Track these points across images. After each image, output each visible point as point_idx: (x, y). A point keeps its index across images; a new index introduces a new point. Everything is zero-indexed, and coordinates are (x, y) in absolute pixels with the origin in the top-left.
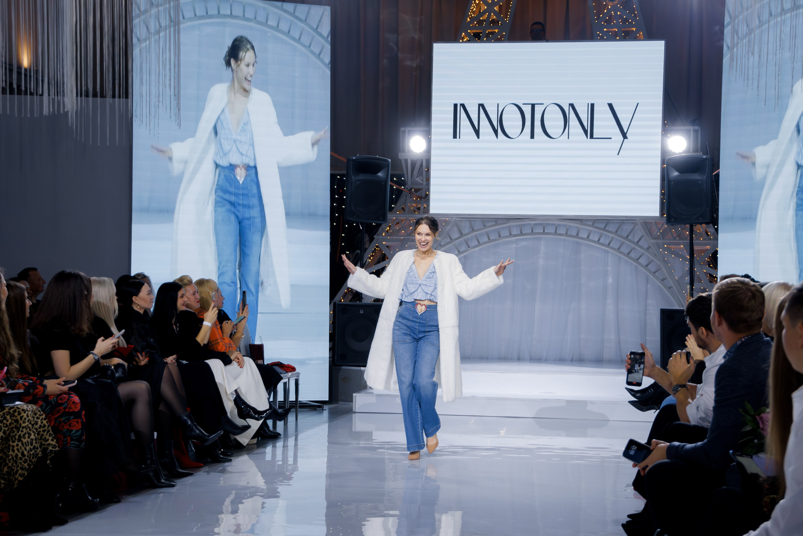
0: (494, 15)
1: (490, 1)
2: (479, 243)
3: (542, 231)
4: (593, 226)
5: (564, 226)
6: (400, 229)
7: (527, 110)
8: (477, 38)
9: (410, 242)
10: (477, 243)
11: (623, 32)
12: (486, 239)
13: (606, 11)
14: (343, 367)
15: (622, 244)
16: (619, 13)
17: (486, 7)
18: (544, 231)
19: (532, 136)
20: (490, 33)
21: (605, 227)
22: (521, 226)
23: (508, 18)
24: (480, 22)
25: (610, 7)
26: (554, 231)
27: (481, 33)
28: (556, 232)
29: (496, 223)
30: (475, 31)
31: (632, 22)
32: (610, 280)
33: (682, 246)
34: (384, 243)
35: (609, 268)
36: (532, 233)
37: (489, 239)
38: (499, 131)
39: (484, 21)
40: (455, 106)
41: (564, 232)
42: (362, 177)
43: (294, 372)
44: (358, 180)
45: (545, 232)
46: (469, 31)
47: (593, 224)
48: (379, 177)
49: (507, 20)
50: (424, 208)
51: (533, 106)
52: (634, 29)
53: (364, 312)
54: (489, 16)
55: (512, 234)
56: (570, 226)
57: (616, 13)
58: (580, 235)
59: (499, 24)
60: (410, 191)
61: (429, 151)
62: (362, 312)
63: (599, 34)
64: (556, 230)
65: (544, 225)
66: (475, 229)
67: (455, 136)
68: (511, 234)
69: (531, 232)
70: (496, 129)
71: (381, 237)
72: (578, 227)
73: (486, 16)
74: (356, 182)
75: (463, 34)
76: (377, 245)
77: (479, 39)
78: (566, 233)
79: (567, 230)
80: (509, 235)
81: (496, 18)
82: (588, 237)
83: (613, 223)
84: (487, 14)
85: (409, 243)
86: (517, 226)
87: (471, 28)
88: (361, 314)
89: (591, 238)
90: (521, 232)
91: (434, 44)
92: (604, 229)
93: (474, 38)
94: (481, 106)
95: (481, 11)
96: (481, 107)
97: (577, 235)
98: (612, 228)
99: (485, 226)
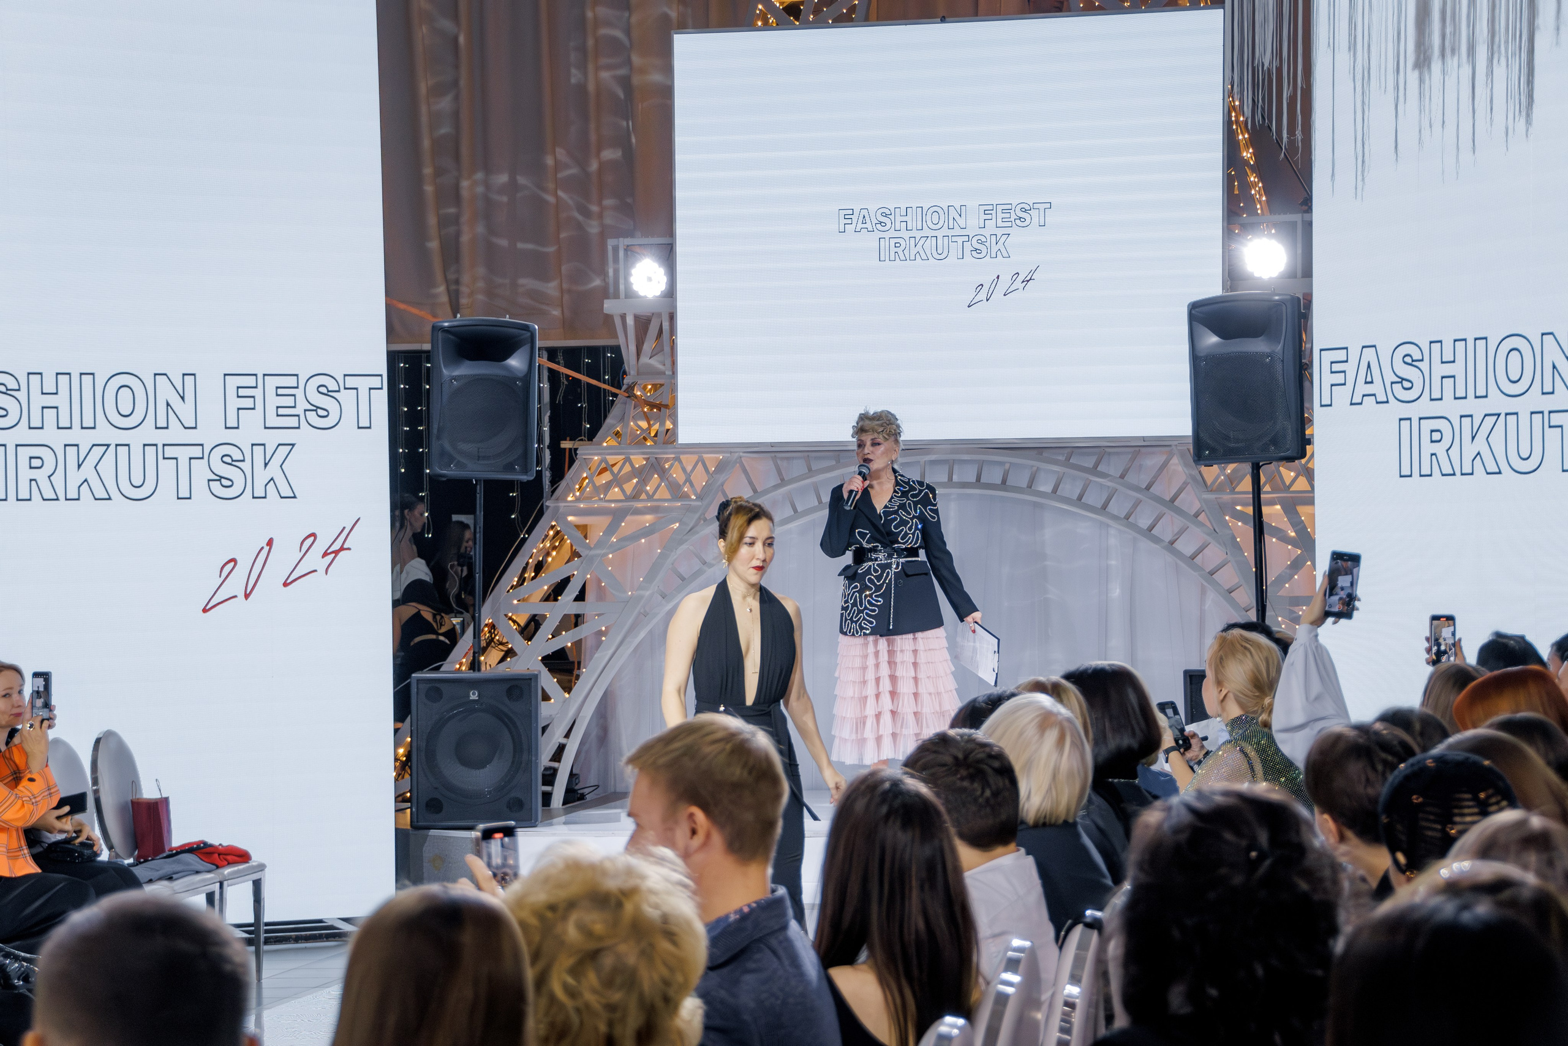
3: (946, 480)
4: (1067, 463)
5: (1000, 465)
6: (608, 486)
9: (632, 514)
12: (812, 502)
14: (431, 830)
15: (1137, 503)
18: (950, 478)
21: (1097, 465)
26: (974, 480)
28: (979, 481)
29: (838, 461)
32: (1116, 591)
33: (1278, 507)
34: (570, 518)
35: (1113, 562)
41: (998, 481)
42: (467, 369)
43: (247, 865)
44: (455, 378)
45: (953, 480)
47: (1068, 459)
48: (508, 369)
50: (668, 430)
53: (479, 695)
56: (1012, 465)
58: (1036, 487)
60: (627, 393)
61: (671, 293)
62: (474, 696)
64: (980, 475)
66: (788, 478)
71: (562, 504)
72: (1031, 468)
74: (452, 383)
76: (553, 523)
77: (797, 18)
78: (1004, 483)
79: (1006, 474)
82: (1056, 490)
83: (1115, 455)
85: (629, 518)
88: (474, 701)
89: (1061, 491)
91: (676, 36)
92: (1094, 470)
93: (788, 18)
97: (1030, 485)
98: (1113, 467)
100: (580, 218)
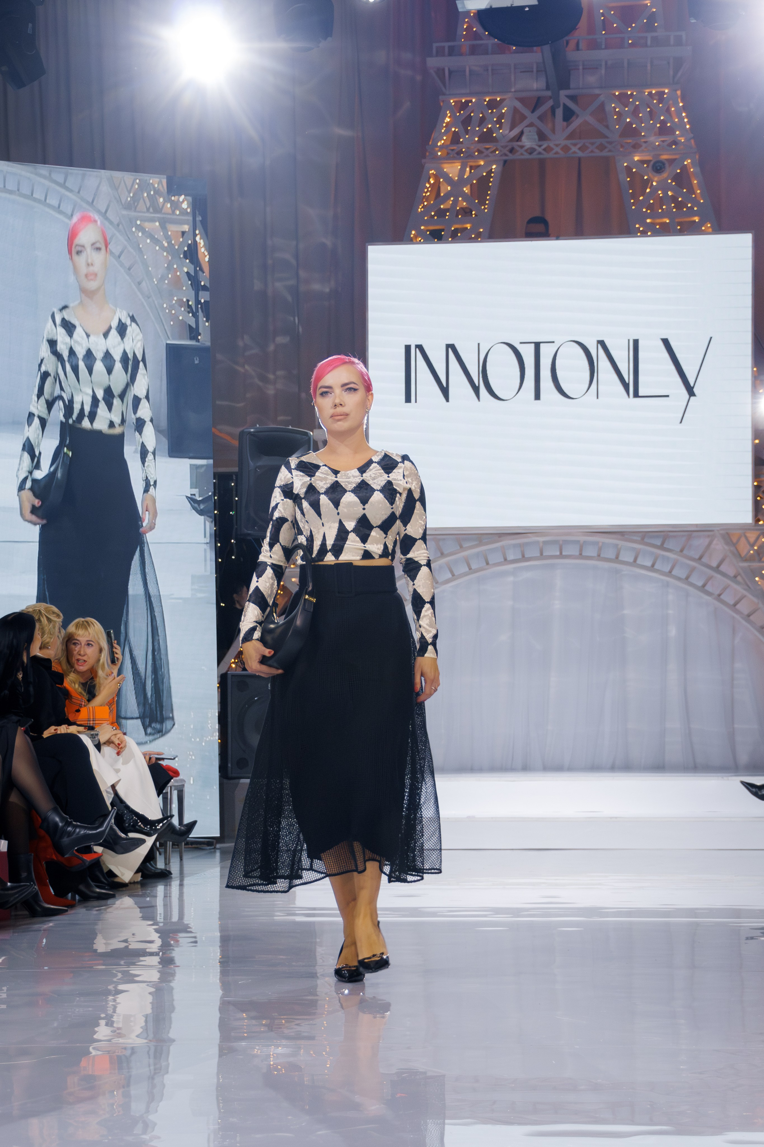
0: (464, 200)
1: (456, 178)
2: (453, 575)
3: (558, 553)
4: (642, 542)
5: (595, 543)
7: (528, 353)
8: (436, 236)
10: (450, 576)
11: (679, 224)
12: (465, 569)
13: (648, 190)
14: (241, 780)
15: (693, 570)
16: (670, 193)
17: (449, 188)
18: (561, 553)
19: (537, 397)
20: (456, 231)
21: (663, 543)
22: (522, 547)
23: (487, 204)
24: (441, 213)
25: (654, 184)
26: (577, 553)
27: (443, 230)
28: (581, 554)
30: (432, 228)
31: (692, 208)
32: (672, 631)
35: (670, 612)
36: (542, 556)
37: (470, 569)
38: (483, 390)
39: (446, 210)
40: (408, 348)
41: (595, 554)
44: (259, 467)
45: (564, 553)
46: (422, 228)
47: (643, 539)
49: (486, 209)
51: (537, 346)
52: (697, 219)
54: (455, 202)
55: (508, 559)
56: (603, 543)
57: (665, 193)
58: (621, 558)
59: (472, 215)
63: (639, 228)
64: (581, 550)
65: (561, 542)
66: (445, 552)
67: (408, 399)
68: (505, 559)
69: (539, 555)
70: (477, 385)
72: (617, 545)
73: (451, 202)
74: (256, 471)
75: (413, 232)
78: (599, 556)
79: (600, 549)
80: (503, 560)
81: (467, 206)
82: (635, 560)
83: (675, 537)
84: (452, 199)
86: (515, 546)
87: (425, 223)
89: (639, 561)
90: (523, 556)
91: (369, 247)
92: (662, 547)
93: (431, 237)
94: (450, 347)
95: (442, 195)
96: (450, 350)
97: (617, 557)
98: (674, 545)
99: (461, 547)
100: (260, 384)
